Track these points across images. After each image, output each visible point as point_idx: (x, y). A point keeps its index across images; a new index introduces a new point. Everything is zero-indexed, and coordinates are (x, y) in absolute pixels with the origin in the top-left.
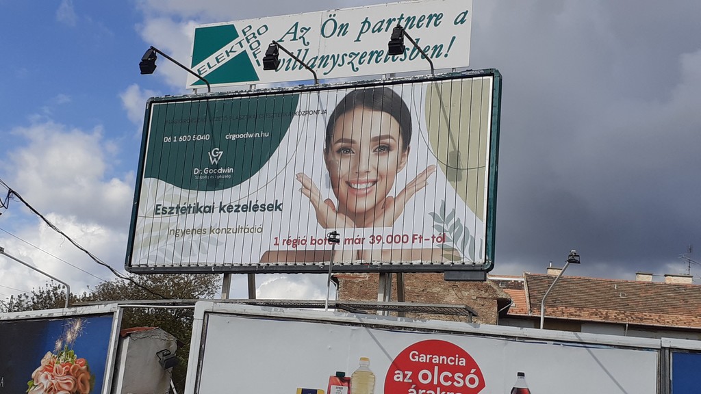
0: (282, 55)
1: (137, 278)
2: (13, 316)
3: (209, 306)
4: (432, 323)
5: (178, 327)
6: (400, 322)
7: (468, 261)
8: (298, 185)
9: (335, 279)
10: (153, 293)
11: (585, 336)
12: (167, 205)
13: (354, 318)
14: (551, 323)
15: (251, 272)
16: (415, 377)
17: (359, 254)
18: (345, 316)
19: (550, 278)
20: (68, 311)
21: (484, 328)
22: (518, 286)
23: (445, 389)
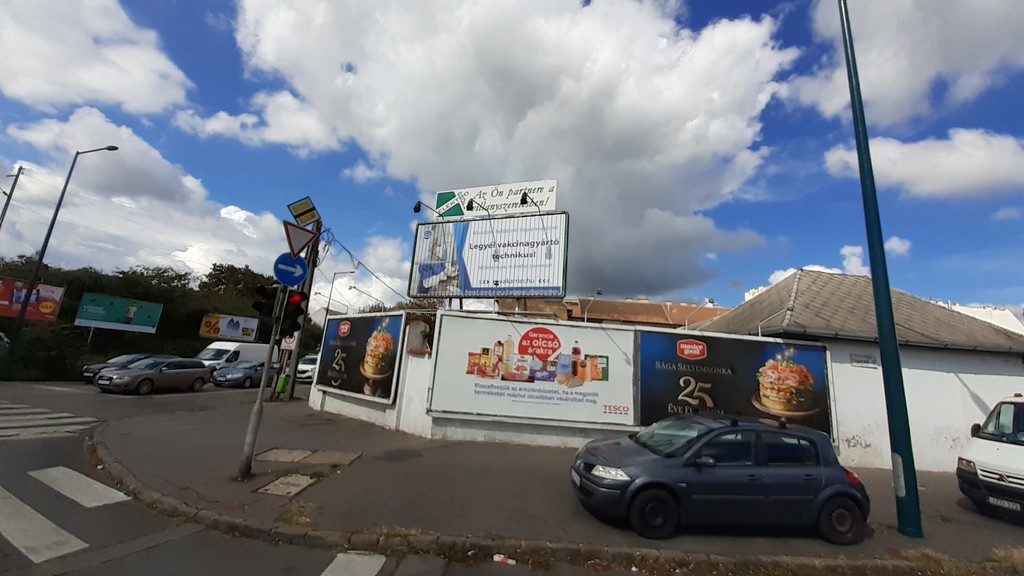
0: (474, 205)
1: (412, 300)
2: (360, 315)
3: (443, 312)
4: (539, 320)
5: (430, 321)
6: (525, 320)
9: (497, 301)
10: (420, 307)
11: (604, 325)
13: (505, 318)
14: (589, 320)
15: (461, 298)
16: (531, 343)
18: (501, 317)
19: (590, 301)
20: (383, 314)
21: (561, 322)
22: (576, 304)
23: (544, 348)
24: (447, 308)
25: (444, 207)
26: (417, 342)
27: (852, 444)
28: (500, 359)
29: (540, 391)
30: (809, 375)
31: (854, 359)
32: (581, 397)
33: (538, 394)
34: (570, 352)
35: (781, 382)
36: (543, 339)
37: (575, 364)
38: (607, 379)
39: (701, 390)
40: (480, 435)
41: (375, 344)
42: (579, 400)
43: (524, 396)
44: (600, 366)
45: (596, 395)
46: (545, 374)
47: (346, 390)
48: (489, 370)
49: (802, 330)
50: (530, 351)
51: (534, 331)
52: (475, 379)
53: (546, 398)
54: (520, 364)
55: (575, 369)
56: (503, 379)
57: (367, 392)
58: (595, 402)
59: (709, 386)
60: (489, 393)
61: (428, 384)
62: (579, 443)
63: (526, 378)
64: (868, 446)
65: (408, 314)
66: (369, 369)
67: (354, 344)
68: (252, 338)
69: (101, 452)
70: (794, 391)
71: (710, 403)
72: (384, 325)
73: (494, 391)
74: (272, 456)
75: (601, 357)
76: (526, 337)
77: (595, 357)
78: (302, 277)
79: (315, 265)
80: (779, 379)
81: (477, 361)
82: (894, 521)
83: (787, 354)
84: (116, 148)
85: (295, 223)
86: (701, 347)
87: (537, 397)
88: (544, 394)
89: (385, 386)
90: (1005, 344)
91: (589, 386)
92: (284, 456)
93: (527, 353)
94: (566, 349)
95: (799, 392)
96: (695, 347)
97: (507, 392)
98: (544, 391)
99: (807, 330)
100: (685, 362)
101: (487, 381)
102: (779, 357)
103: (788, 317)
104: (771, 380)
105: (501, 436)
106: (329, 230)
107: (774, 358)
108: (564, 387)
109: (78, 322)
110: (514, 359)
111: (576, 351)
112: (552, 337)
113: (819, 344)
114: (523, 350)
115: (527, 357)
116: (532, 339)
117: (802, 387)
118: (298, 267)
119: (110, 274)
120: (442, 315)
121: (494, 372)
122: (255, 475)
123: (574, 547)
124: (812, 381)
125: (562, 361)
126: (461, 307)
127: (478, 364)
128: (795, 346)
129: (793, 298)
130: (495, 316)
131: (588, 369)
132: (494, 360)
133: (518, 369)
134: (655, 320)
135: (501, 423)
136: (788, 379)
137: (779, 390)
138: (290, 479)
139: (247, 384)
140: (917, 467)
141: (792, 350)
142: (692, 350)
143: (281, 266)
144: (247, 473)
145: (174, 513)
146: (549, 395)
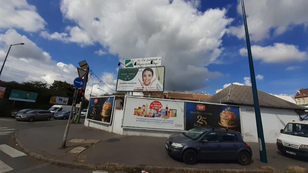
0: (137, 64)
1: (117, 92)
2: (101, 97)
3: (127, 96)
4: (156, 99)
5: (123, 99)
6: (152, 98)
7: (161, 91)
8: (139, 80)
9: (143, 93)
10: (119, 94)
11: (175, 100)
12: (121, 83)
13: (146, 98)
14: (171, 99)
15: (132, 92)
16: (153, 105)
17: (147, 90)
18: (144, 98)
19: (171, 93)
20: (108, 96)
21: (162, 99)
22: (167, 94)
23: (157, 107)
24: (128, 95)
25: (127, 64)
26: (119, 105)
27: (247, 135)
28: (144, 110)
29: (156, 120)
30: (235, 115)
31: (247, 110)
32: (168, 122)
33: (155, 121)
34: (165, 108)
35: (226, 117)
36: (157, 104)
37: (166, 112)
38: (176, 116)
39: (204, 119)
40: (138, 134)
41: (106, 106)
42: (168, 123)
43: (151, 122)
44: (174, 112)
45: (173, 121)
46: (158, 115)
47: (96, 120)
48: (141, 114)
49: (233, 102)
50: (153, 108)
51: (154, 102)
52: (136, 116)
53: (158, 122)
54: (150, 112)
55: (167, 114)
56: (145, 116)
57: (102, 120)
58: (172, 123)
59: (206, 118)
60: (140, 121)
61: (122, 118)
62: (168, 136)
63: (152, 116)
64: (251, 136)
65: (116, 96)
66: (103, 114)
67: (99, 106)
68: (66, 104)
69: (17, 140)
70: (230, 119)
71: (206, 123)
72: (108, 100)
73: (142, 120)
74: (72, 141)
75: (174, 110)
76: (152, 104)
77: (173, 110)
78: (82, 85)
79: (87, 81)
80: (226, 116)
81: (137, 111)
82: (259, 158)
83: (228, 109)
84: (24, 44)
85: (81, 68)
86: (203, 107)
87: (155, 122)
88: (157, 121)
89: (108, 119)
90: (289, 106)
91: (171, 118)
92: (76, 141)
93: (152, 109)
94: (164, 107)
95: (232, 120)
96: (202, 107)
97: (146, 120)
98: (157, 120)
99: (234, 102)
100: (199, 111)
101: (140, 117)
102: (226, 110)
103: (228, 98)
104: (224, 116)
105: (144, 134)
106: (91, 71)
107: (224, 110)
108: (163, 119)
109: (10, 99)
110: (148, 110)
111: (167, 108)
112: (160, 104)
113: (237, 106)
114: (151, 108)
115: (152, 110)
116: (154, 104)
117: (232, 119)
118: (82, 82)
119: (21, 83)
120: (126, 97)
121: (142, 114)
122: (67, 147)
123: (166, 167)
124: (235, 117)
125: (162, 111)
126: (132, 94)
127: (137, 112)
128: (230, 106)
129: (230, 92)
130: (143, 97)
131: (170, 113)
132: (142, 111)
133: (149, 113)
134: (190, 99)
135: (144, 130)
136: (228, 116)
137: (226, 120)
138: (79, 148)
139: (65, 118)
140: (265, 142)
141: (229, 108)
142: (201, 108)
143: (76, 82)
144: (64, 146)
145: (40, 160)
146: (159, 121)
